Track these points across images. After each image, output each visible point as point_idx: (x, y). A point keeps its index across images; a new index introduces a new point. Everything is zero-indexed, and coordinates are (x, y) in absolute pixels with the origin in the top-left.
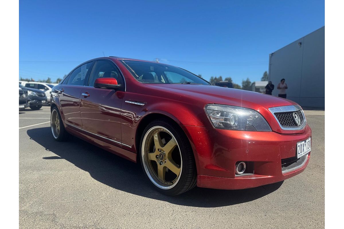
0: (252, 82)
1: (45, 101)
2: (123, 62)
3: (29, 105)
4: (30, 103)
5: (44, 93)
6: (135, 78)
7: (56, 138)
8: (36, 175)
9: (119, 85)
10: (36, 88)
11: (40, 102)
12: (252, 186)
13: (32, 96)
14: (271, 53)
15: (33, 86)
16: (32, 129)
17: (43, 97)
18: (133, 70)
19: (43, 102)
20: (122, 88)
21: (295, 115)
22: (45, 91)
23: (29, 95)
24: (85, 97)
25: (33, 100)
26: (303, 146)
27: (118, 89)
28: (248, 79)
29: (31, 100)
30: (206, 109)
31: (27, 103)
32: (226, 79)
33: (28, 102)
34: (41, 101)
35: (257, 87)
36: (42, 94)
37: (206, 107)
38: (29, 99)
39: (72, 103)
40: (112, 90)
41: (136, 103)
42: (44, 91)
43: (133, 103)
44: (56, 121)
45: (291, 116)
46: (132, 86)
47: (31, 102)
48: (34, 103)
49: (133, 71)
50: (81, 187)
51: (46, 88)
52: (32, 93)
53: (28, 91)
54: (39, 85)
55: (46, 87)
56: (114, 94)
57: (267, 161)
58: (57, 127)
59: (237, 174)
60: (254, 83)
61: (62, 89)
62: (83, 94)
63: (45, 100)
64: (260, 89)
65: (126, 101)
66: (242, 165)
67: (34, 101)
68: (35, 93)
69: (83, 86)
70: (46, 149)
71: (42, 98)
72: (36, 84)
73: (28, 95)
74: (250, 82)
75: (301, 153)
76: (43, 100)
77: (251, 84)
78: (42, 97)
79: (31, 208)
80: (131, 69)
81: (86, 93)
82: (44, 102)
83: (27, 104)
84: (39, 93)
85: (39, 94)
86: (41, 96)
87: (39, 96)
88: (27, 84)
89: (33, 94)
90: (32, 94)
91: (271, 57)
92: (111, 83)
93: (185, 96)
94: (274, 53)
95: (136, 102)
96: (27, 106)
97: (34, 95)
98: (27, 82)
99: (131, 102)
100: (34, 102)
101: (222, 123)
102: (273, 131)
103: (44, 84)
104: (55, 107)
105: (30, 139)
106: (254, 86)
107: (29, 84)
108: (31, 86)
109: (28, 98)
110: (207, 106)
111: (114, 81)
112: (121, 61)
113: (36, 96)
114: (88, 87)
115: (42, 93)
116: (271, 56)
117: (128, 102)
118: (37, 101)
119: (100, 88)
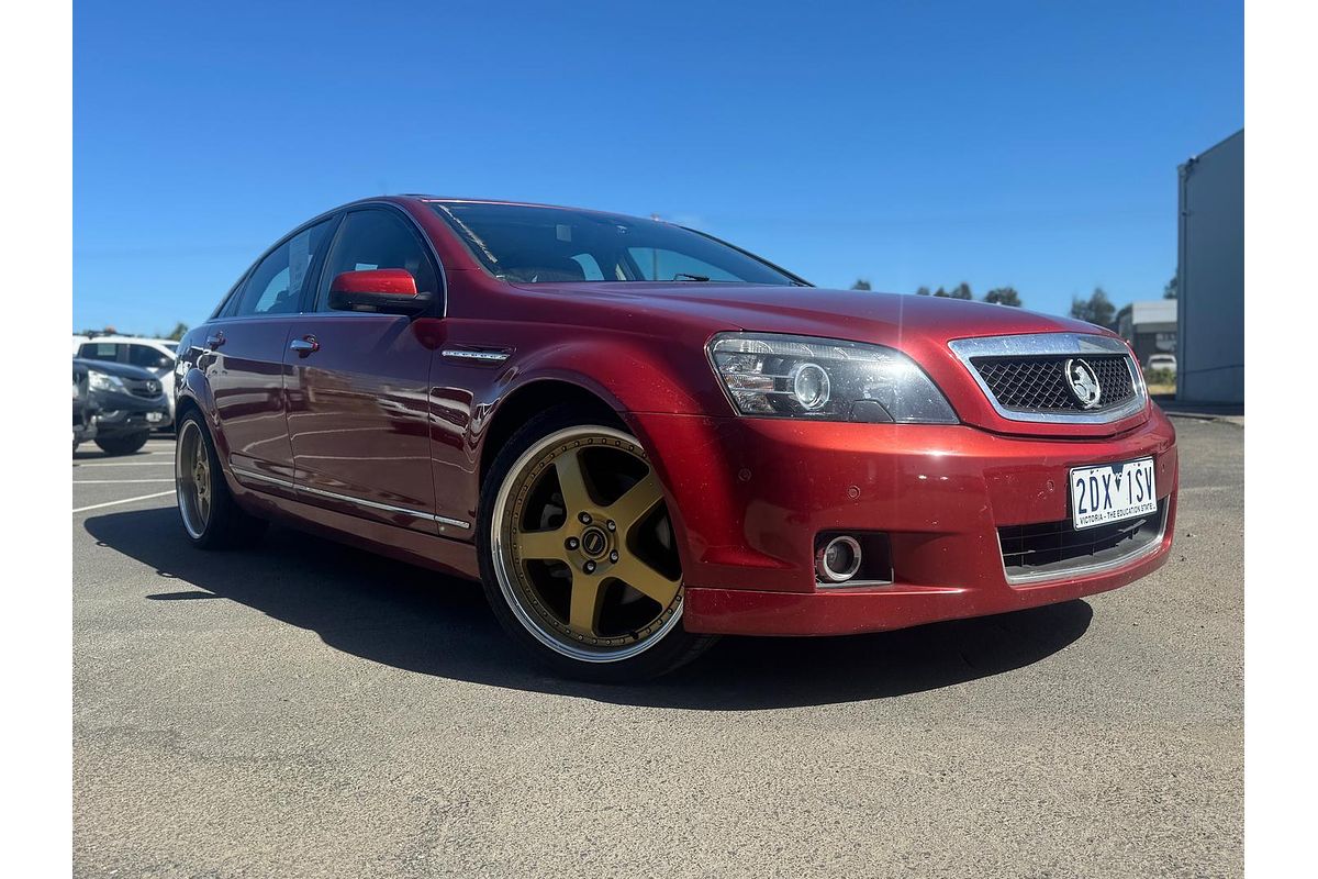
0: (1119, 306)
1: (159, 416)
2: (446, 209)
3: (92, 429)
4: (98, 424)
5: (154, 380)
6: (482, 267)
7: (196, 536)
8: (115, 642)
9: (422, 297)
10: (122, 362)
11: (142, 418)
12: (883, 624)
13: (107, 392)
14: (1185, 161)
15: (113, 353)
16: (103, 514)
17: (153, 397)
18: (480, 237)
19: (150, 416)
20: (433, 308)
21: (1073, 369)
22: (162, 375)
23: (95, 388)
24: (304, 353)
25: (113, 410)
26: (1107, 487)
27: (421, 310)
28: (1098, 291)
29: (101, 409)
30: (711, 349)
31: (85, 423)
32: (992, 297)
33: (89, 419)
34: (145, 415)
35: (1140, 330)
36: (148, 384)
37: (711, 346)
38: (93, 404)
39: (264, 397)
40: (396, 317)
41: (479, 356)
42: (157, 372)
43: (469, 355)
44: (195, 467)
45: (1056, 372)
46: (471, 295)
47: (100, 417)
48: (115, 424)
49: (479, 242)
50: (275, 670)
51: (163, 360)
52: (105, 380)
53: (90, 373)
54: (135, 348)
55: (164, 356)
56: (408, 330)
57: (936, 529)
58: (199, 491)
59: (826, 580)
60: (1128, 311)
61: (217, 336)
62: (295, 344)
63: (158, 412)
64: (1159, 337)
65: (444, 353)
66: (847, 548)
67: (117, 412)
68: (117, 381)
69: (296, 315)
70: (160, 573)
71: (149, 400)
72: (125, 345)
73: (91, 389)
74: (1111, 308)
75: (1094, 509)
76: (151, 412)
77: (1114, 316)
78: (147, 396)
79: (96, 718)
80: (471, 234)
81: (305, 339)
82: (157, 420)
83: (86, 428)
84: (133, 379)
85: (136, 384)
86: (144, 392)
87: (134, 391)
88: (86, 345)
89: (112, 384)
90: (107, 385)
91: (1186, 180)
92: (389, 289)
93: (645, 311)
94: (1198, 160)
95: (481, 350)
96: (85, 436)
97: (113, 390)
98: (86, 340)
99: (461, 354)
100: (117, 416)
101: (770, 397)
102: (962, 423)
103: (158, 345)
104: (191, 412)
105: (98, 544)
106: (1131, 320)
107: (96, 345)
108: (100, 353)
109: (88, 402)
110: (717, 339)
111: (403, 280)
112: (435, 206)
113: (125, 395)
114: (315, 315)
115: (148, 380)
116: (1184, 173)
117: (452, 354)
118: (125, 412)
119: (350, 308)
